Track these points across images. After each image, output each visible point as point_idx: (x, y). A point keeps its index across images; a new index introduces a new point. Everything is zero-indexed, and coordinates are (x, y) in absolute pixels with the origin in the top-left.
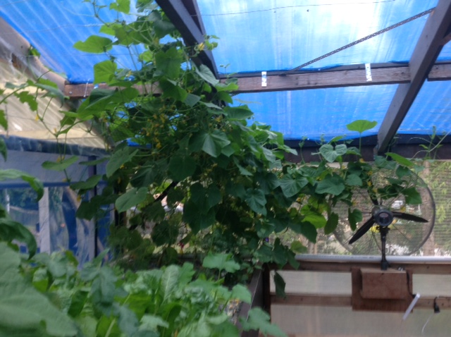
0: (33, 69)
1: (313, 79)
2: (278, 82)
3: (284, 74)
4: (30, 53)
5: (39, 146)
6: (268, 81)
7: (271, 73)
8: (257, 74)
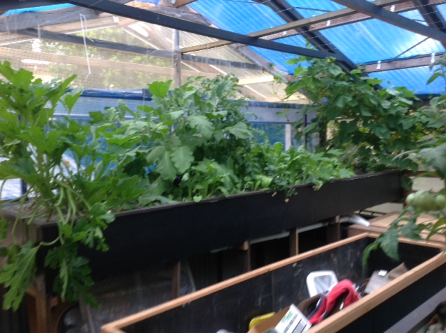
0: (272, 72)
1: (403, 63)
2: (386, 66)
3: (389, 61)
4: (271, 65)
5: (275, 105)
6: (381, 66)
7: (383, 61)
8: (375, 63)
